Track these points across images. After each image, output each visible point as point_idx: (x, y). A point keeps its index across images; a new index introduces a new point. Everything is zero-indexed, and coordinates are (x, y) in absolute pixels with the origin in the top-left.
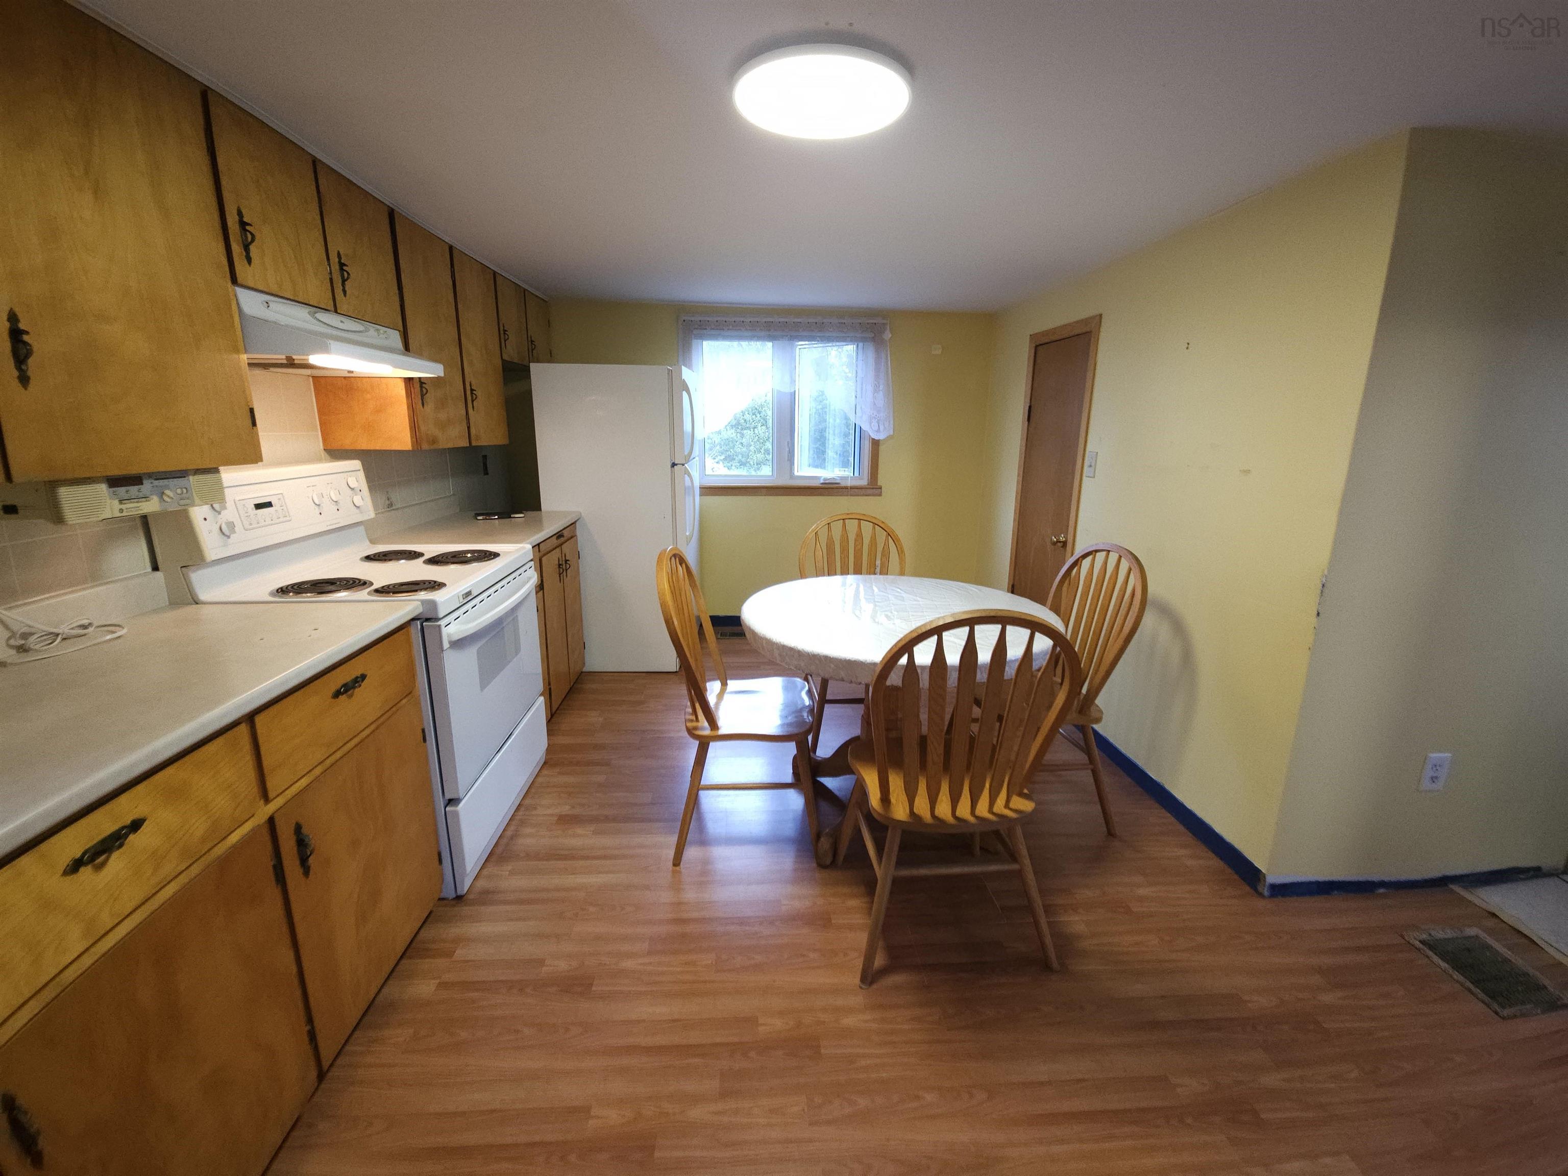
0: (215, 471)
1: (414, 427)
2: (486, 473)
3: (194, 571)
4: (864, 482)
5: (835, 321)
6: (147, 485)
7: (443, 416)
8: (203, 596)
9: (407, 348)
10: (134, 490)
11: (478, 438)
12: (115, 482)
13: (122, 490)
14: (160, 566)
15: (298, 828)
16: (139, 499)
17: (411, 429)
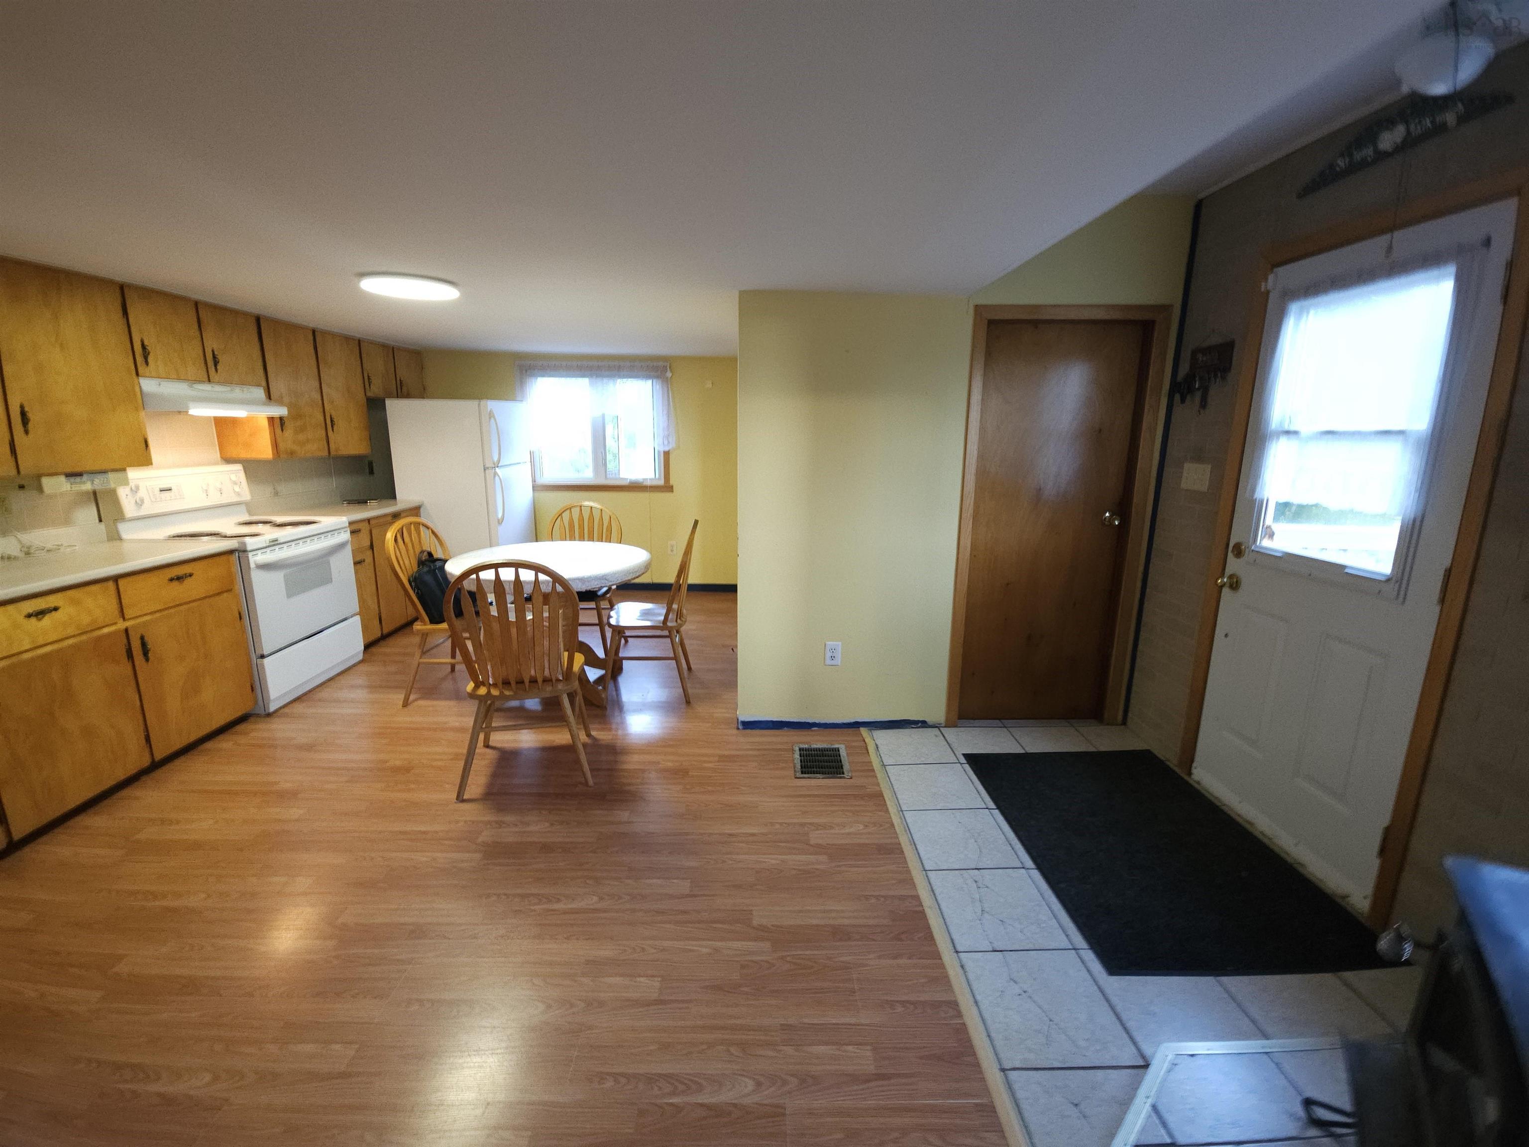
0: (124, 470)
1: (275, 445)
2: (371, 472)
3: (120, 523)
4: (661, 482)
5: (628, 364)
6: (85, 477)
7: (301, 437)
8: (124, 536)
9: (269, 396)
10: (78, 479)
11: (337, 450)
12: (69, 475)
13: (72, 479)
14: (103, 519)
15: (142, 638)
16: (81, 483)
17: (272, 445)
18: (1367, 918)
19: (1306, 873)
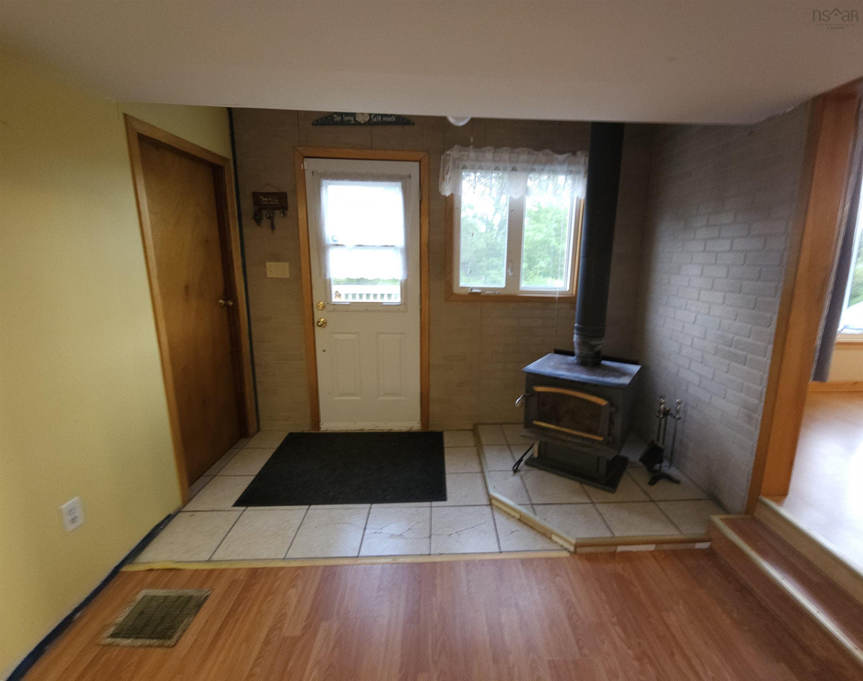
18: (421, 430)
19: (395, 431)
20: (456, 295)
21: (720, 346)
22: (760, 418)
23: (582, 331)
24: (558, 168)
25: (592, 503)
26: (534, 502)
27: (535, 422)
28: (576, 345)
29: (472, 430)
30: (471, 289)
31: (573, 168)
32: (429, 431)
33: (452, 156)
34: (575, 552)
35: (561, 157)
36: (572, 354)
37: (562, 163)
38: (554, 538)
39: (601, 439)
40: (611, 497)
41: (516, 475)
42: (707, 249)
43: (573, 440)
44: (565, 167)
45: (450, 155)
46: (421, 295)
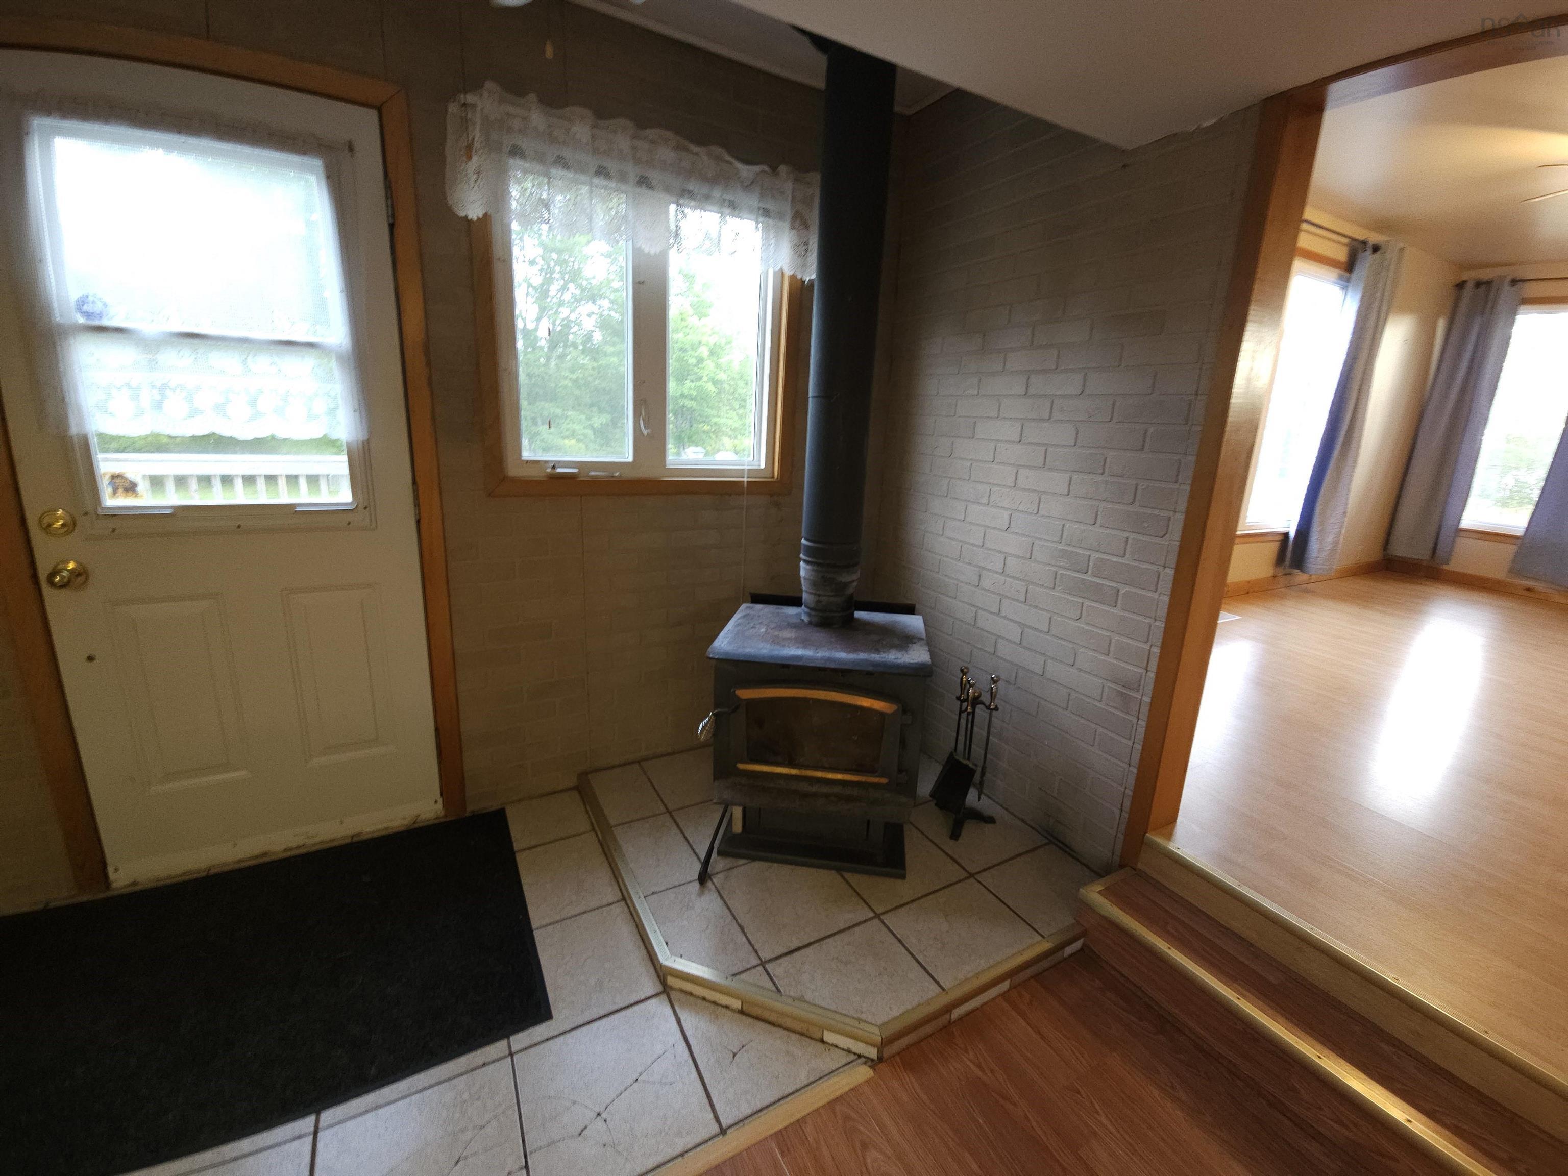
18: (446, 816)
19: (370, 836)
20: (515, 481)
21: (1061, 571)
22: (1147, 699)
23: (817, 557)
24: (740, 196)
25: (877, 916)
26: (766, 955)
27: (741, 766)
28: (805, 586)
29: (576, 788)
30: (554, 467)
31: (770, 205)
32: (467, 814)
33: (479, 108)
34: (880, 1059)
35: (746, 171)
36: (796, 602)
37: (748, 187)
38: (829, 1037)
39: (884, 781)
40: (905, 889)
41: (707, 892)
42: (1032, 391)
43: (825, 789)
44: (753, 200)
45: (474, 106)
46: (414, 482)
